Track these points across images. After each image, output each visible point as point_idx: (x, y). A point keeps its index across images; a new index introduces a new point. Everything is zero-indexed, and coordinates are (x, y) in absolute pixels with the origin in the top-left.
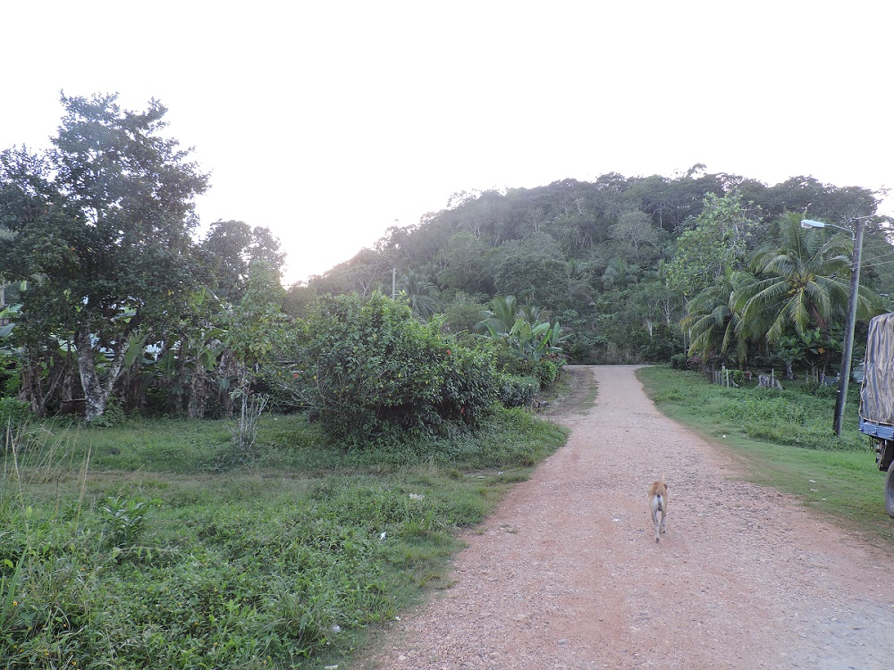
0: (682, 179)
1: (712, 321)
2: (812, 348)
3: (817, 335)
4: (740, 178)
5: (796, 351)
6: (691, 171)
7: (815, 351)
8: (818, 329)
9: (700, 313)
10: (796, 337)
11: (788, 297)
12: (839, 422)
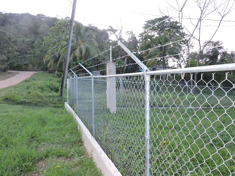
3: (82, 61)
5: (75, 66)
9: (52, 54)
10: (76, 62)
11: (75, 49)
12: (62, 90)
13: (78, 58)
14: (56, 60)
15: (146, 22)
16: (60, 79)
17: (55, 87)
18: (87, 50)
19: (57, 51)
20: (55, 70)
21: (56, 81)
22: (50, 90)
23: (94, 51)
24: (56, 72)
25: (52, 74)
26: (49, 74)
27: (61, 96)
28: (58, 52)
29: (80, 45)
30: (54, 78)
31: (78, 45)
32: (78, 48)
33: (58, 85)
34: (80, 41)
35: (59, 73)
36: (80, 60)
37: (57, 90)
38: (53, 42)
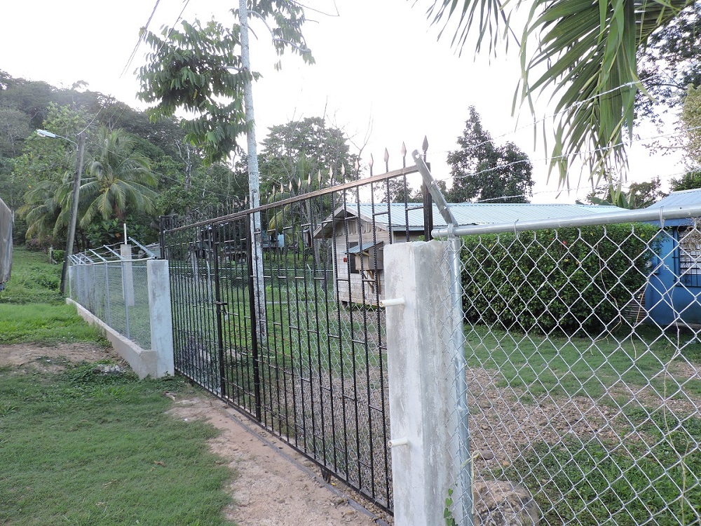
0: (67, 90)
1: (45, 211)
2: (110, 233)
3: (115, 223)
4: (113, 99)
5: (98, 235)
6: (75, 85)
7: (112, 235)
8: (117, 219)
9: (38, 203)
10: (100, 225)
11: (99, 194)
12: (64, 285)
13: (105, 217)
14: (50, 221)
15: (270, 129)
16: (60, 267)
17: (50, 282)
18: (130, 198)
19: (51, 196)
20: (46, 245)
21: (52, 270)
22: (40, 286)
23: (145, 198)
24: (51, 249)
25: (39, 254)
26: (29, 253)
27: (61, 294)
28: (55, 199)
29: (110, 185)
30: (45, 265)
31: (104, 185)
32: (104, 191)
33: (54, 278)
34: (110, 176)
35: (58, 252)
36: (109, 221)
37: (53, 287)
38: (39, 171)
